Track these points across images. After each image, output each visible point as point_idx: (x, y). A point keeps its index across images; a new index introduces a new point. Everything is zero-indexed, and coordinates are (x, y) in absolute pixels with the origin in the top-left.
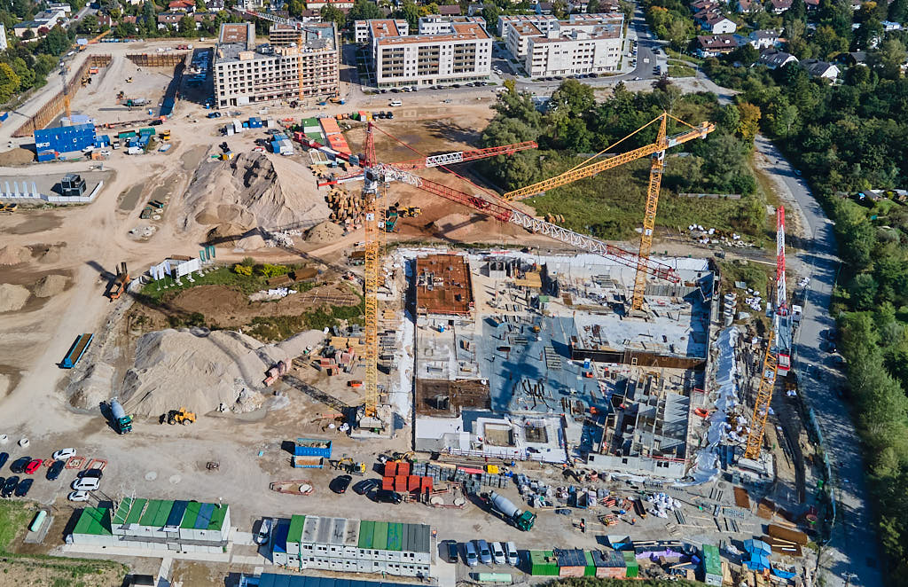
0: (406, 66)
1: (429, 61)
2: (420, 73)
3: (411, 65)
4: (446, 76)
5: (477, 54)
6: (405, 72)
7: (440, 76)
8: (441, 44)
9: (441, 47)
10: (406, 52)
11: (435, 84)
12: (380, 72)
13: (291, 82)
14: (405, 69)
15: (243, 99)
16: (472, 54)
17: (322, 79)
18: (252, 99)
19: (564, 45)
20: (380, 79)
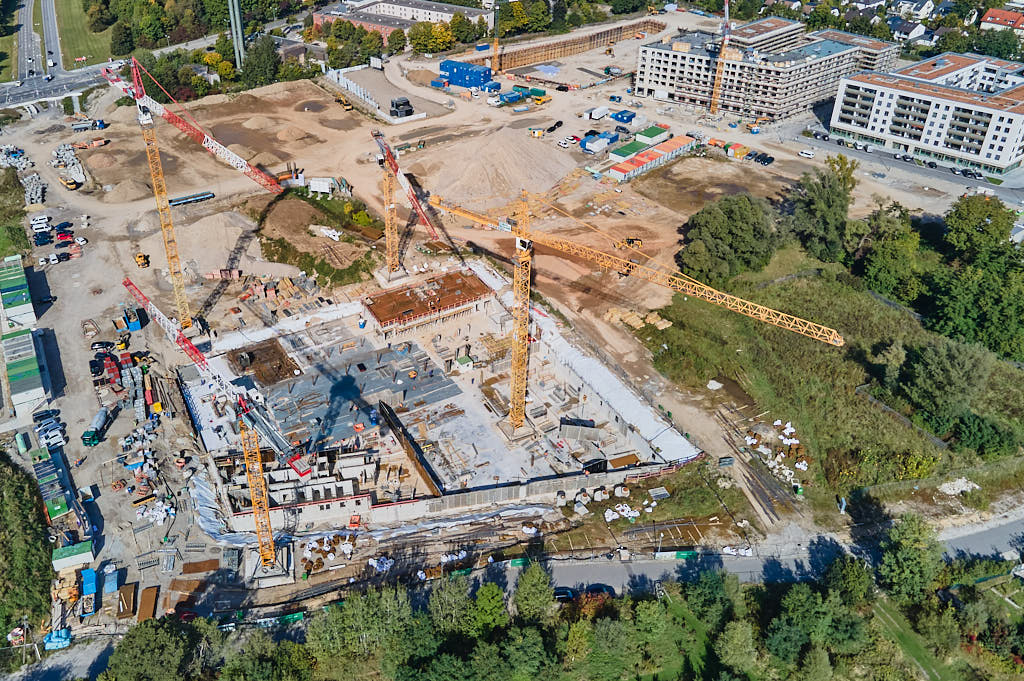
0: (873, 115)
1: (910, 117)
2: (893, 131)
3: (881, 117)
4: (930, 147)
5: (991, 131)
6: (871, 123)
7: (921, 144)
8: (934, 101)
9: (933, 105)
10: (878, 98)
14: (872, 120)
16: (984, 129)
17: (759, 99)
20: (834, 122)
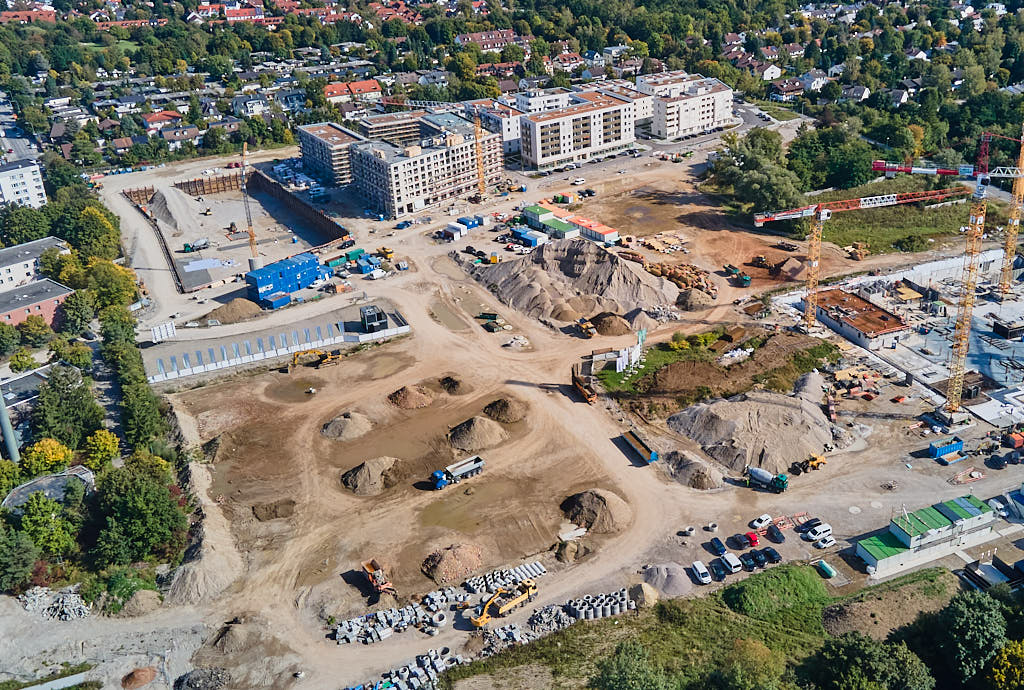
0: (562, 141)
1: (582, 134)
2: (575, 148)
3: (567, 140)
4: (598, 148)
5: (623, 121)
6: (563, 148)
7: (592, 149)
8: (591, 114)
9: (592, 117)
10: (561, 127)
11: (589, 159)
12: (540, 152)
13: (461, 176)
14: (562, 145)
15: (419, 203)
16: (618, 121)
17: (489, 167)
18: (427, 201)
19: (691, 102)
20: (540, 161)
